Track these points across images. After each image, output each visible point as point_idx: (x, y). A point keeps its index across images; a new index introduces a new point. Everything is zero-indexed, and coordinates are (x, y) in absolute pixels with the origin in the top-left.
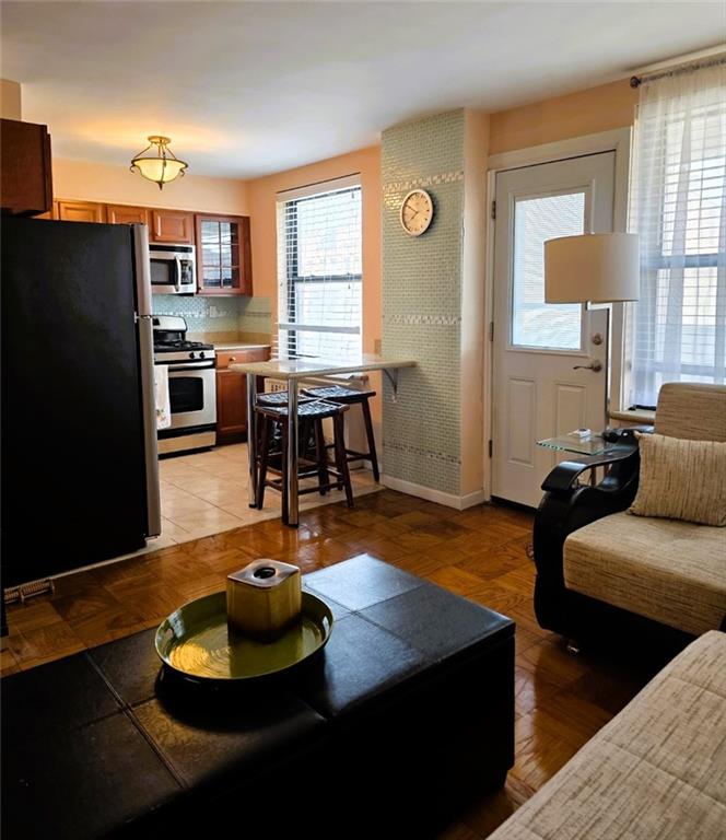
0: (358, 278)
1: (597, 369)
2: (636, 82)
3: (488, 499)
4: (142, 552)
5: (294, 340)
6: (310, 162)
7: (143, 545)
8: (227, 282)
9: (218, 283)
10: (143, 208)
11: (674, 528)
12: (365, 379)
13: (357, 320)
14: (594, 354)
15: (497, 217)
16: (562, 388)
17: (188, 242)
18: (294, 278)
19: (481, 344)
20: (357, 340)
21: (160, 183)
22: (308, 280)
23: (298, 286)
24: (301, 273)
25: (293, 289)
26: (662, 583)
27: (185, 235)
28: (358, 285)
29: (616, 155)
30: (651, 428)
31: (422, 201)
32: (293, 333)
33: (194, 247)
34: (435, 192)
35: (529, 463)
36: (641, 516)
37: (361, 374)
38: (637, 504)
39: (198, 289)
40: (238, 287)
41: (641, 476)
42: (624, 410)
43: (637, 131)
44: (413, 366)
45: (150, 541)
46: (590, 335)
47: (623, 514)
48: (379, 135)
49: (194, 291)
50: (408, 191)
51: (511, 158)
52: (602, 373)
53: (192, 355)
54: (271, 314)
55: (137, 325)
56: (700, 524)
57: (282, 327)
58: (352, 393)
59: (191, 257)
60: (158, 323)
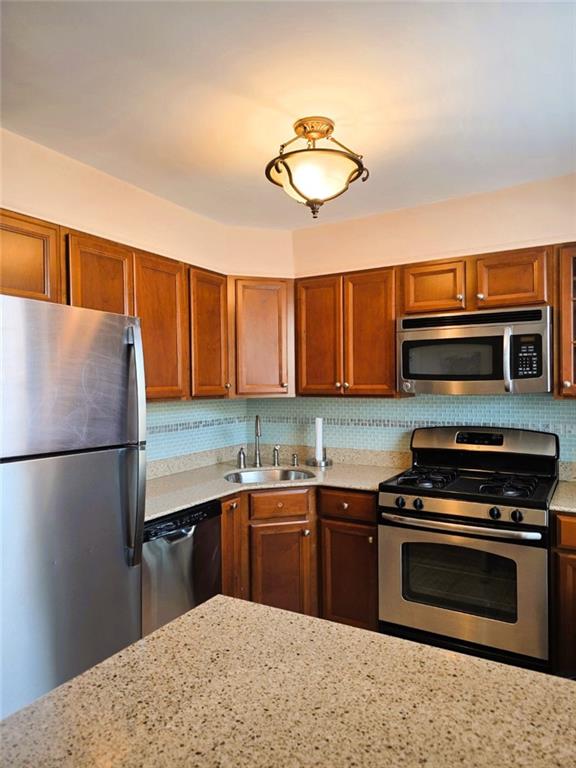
17: (541, 303)
27: (535, 290)
49: (548, 390)
53: (493, 513)
60: (499, 442)
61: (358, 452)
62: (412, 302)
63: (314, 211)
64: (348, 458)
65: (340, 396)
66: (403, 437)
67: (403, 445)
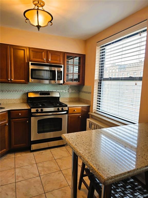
8: (75, 80)
9: (72, 80)
10: (44, 50)
17: (61, 64)
18: (101, 79)
23: (103, 82)
24: (105, 76)
25: (101, 83)
27: (60, 61)
28: (140, 83)
33: (63, 66)
39: (64, 82)
40: (79, 82)
49: (63, 83)
53: (58, 109)
54: (91, 93)
59: (62, 69)
60: (49, 94)
61: (9, 100)
62: (32, 58)
63: (39, 29)
64: (5, 102)
65: (9, 83)
66: (23, 95)
67: (23, 97)
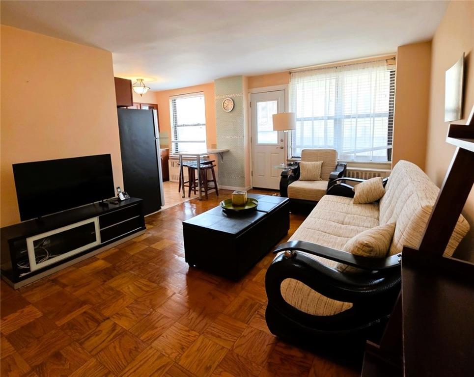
0: (204, 125)
1: (282, 148)
2: (290, 73)
3: (252, 188)
4: (160, 210)
5: (177, 146)
6: (179, 88)
7: (160, 208)
11: (310, 182)
12: (208, 157)
13: (204, 138)
14: (282, 144)
15: (252, 106)
16: (273, 154)
18: (176, 125)
19: (249, 143)
20: (204, 145)
21: (141, 95)
22: (181, 126)
23: (178, 128)
24: (178, 124)
25: (176, 129)
26: (311, 191)
28: (204, 127)
29: (285, 91)
30: (300, 159)
31: (230, 102)
32: (177, 144)
34: (234, 99)
35: (263, 176)
36: (302, 180)
37: (207, 156)
38: (300, 178)
41: (301, 171)
42: (290, 158)
43: (290, 85)
44: (228, 152)
45: (162, 207)
46: (280, 140)
47: (297, 181)
48: (213, 81)
50: (224, 99)
51: (255, 90)
52: (284, 149)
54: (169, 138)
55: (155, 141)
56: (314, 181)
57: (173, 142)
58: (206, 162)
